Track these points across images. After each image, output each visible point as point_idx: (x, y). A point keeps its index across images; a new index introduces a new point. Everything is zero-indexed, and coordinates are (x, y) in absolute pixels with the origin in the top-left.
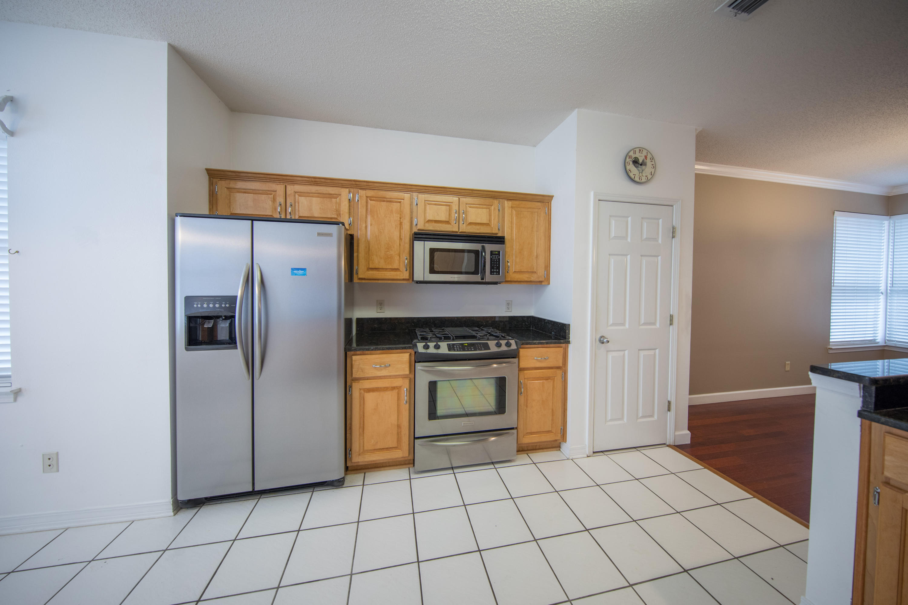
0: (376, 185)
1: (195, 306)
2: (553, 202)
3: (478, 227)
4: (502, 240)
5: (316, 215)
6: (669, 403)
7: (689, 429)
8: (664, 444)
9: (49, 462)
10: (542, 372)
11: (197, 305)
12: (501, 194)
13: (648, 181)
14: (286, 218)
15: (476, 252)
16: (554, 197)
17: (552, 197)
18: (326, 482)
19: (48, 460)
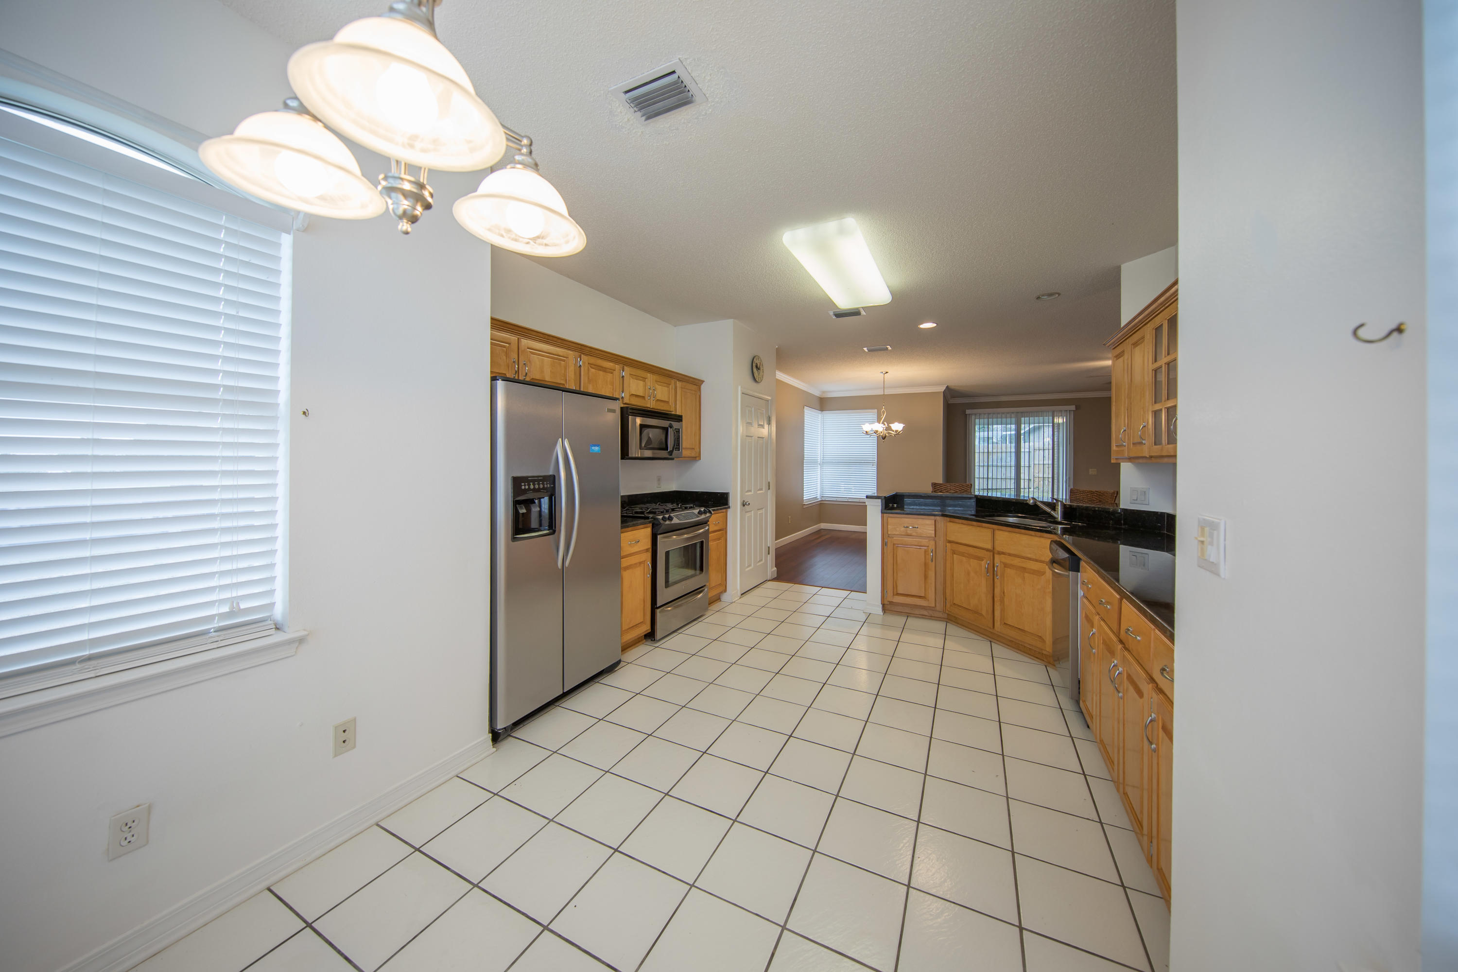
0: (597, 352)
1: (523, 487)
2: (703, 387)
3: (662, 404)
4: (680, 418)
5: (547, 379)
6: (769, 547)
7: (776, 567)
8: (766, 581)
9: (344, 736)
10: (717, 534)
11: (525, 485)
12: (674, 374)
13: (762, 381)
14: (518, 379)
15: (666, 430)
16: (704, 383)
17: (704, 381)
18: (603, 670)
19: (343, 733)
